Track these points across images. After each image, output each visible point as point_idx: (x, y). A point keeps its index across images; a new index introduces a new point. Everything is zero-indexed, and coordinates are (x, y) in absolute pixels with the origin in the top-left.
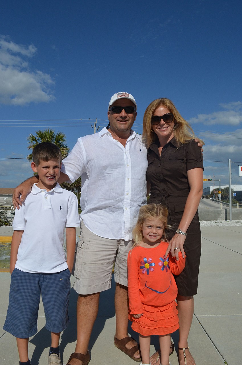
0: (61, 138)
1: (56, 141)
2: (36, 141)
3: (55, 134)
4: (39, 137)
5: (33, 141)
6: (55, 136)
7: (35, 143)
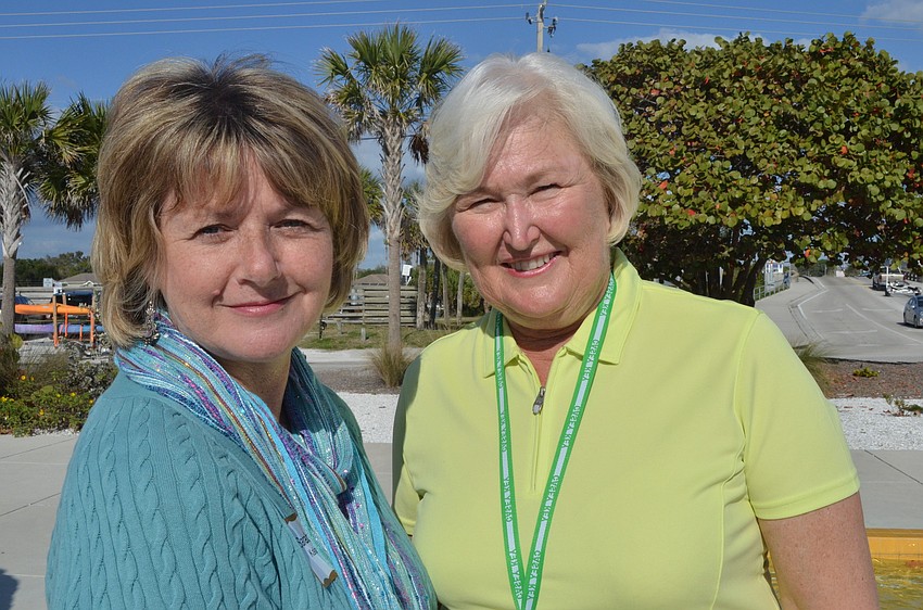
0: (444, 62)
1: (425, 75)
2: (350, 77)
3: (421, 46)
4: (361, 59)
5: (337, 73)
6: (421, 55)
7: (343, 82)
